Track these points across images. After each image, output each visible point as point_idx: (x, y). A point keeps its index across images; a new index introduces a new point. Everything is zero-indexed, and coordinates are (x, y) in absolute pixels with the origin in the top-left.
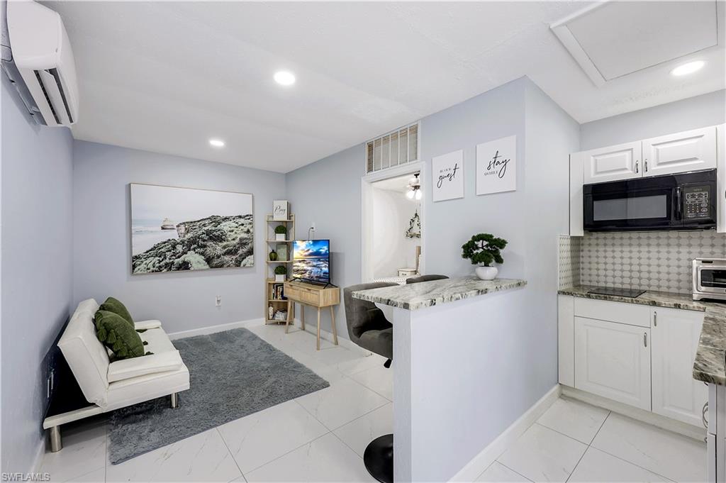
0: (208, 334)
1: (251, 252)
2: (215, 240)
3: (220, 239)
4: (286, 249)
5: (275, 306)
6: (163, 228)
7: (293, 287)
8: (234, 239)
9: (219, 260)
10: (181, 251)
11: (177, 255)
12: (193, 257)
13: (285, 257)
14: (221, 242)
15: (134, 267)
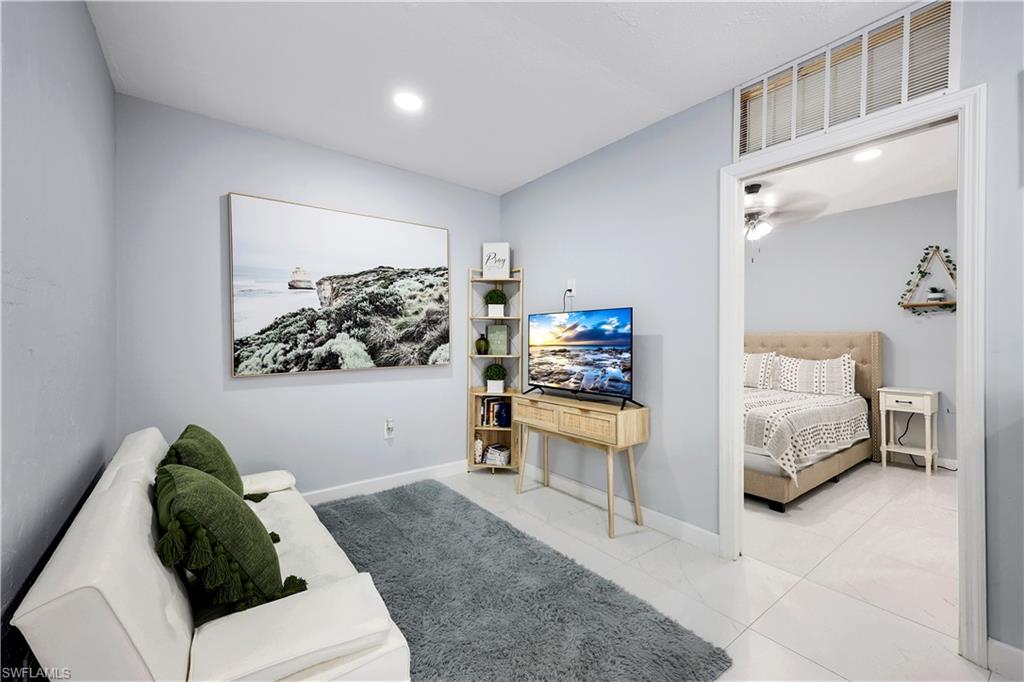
0: (372, 492)
1: (444, 338)
2: (384, 313)
3: (392, 310)
4: (506, 332)
5: (485, 438)
6: (292, 287)
7: (540, 405)
8: (416, 313)
9: (391, 352)
10: (325, 332)
11: (318, 341)
12: (346, 345)
13: (504, 348)
14: (394, 316)
15: (237, 361)
